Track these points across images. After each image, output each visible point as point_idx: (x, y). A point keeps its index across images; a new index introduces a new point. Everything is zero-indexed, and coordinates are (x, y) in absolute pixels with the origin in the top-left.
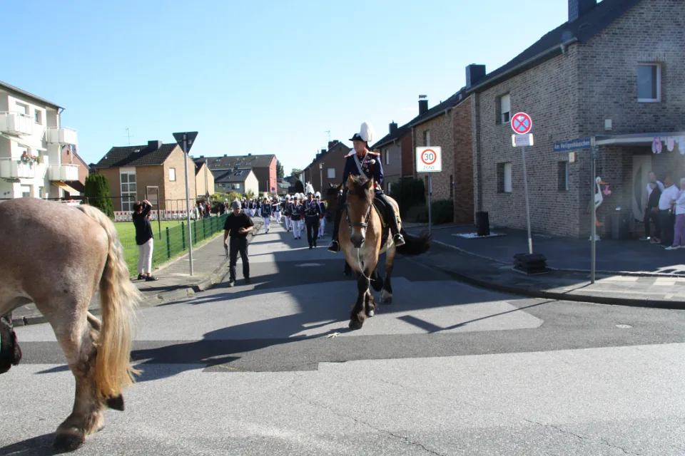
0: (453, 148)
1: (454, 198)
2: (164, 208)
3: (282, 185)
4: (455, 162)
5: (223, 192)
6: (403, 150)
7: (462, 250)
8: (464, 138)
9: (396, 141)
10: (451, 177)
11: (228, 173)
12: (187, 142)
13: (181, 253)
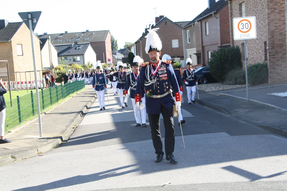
0: (267, 16)
1: (268, 61)
2: (13, 79)
3: (116, 57)
4: (269, 30)
5: (65, 64)
6: (220, 21)
7: (277, 107)
8: (277, 7)
9: (215, 13)
10: (265, 43)
11: (69, 47)
12: (32, 21)
13: (32, 117)
